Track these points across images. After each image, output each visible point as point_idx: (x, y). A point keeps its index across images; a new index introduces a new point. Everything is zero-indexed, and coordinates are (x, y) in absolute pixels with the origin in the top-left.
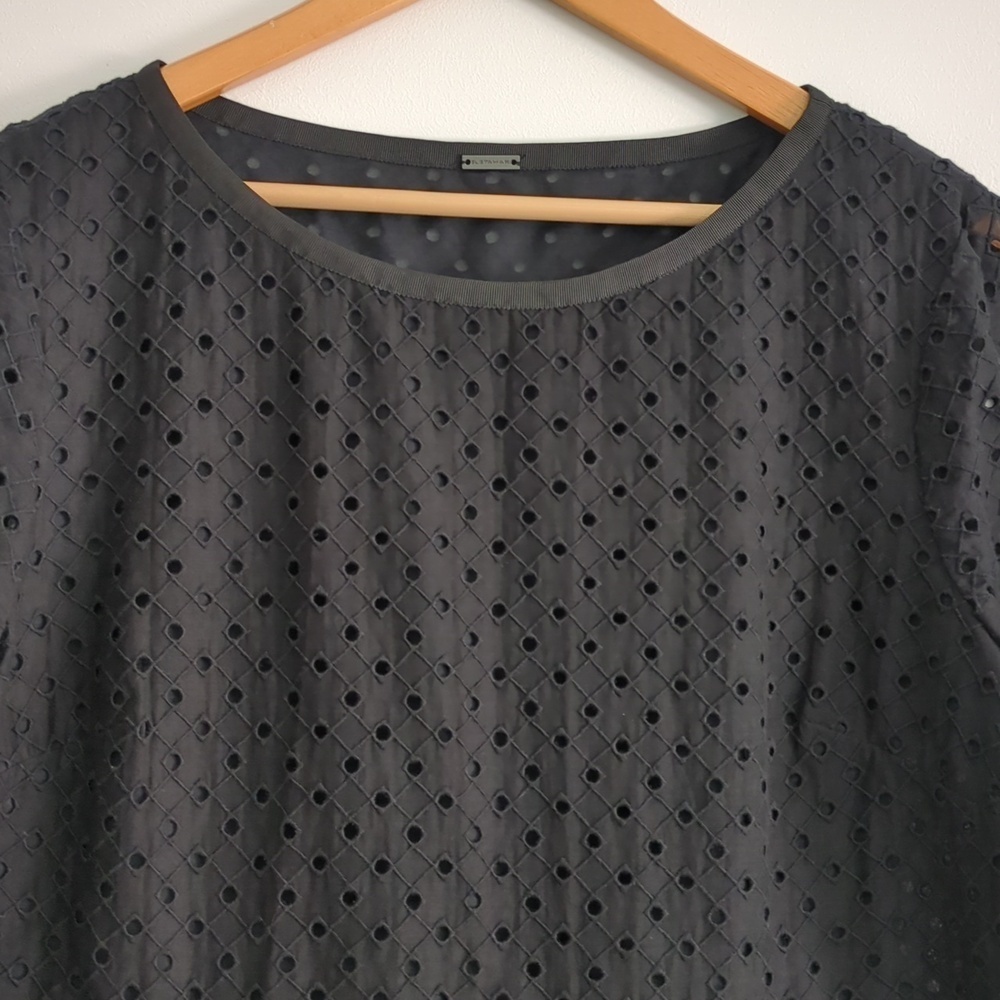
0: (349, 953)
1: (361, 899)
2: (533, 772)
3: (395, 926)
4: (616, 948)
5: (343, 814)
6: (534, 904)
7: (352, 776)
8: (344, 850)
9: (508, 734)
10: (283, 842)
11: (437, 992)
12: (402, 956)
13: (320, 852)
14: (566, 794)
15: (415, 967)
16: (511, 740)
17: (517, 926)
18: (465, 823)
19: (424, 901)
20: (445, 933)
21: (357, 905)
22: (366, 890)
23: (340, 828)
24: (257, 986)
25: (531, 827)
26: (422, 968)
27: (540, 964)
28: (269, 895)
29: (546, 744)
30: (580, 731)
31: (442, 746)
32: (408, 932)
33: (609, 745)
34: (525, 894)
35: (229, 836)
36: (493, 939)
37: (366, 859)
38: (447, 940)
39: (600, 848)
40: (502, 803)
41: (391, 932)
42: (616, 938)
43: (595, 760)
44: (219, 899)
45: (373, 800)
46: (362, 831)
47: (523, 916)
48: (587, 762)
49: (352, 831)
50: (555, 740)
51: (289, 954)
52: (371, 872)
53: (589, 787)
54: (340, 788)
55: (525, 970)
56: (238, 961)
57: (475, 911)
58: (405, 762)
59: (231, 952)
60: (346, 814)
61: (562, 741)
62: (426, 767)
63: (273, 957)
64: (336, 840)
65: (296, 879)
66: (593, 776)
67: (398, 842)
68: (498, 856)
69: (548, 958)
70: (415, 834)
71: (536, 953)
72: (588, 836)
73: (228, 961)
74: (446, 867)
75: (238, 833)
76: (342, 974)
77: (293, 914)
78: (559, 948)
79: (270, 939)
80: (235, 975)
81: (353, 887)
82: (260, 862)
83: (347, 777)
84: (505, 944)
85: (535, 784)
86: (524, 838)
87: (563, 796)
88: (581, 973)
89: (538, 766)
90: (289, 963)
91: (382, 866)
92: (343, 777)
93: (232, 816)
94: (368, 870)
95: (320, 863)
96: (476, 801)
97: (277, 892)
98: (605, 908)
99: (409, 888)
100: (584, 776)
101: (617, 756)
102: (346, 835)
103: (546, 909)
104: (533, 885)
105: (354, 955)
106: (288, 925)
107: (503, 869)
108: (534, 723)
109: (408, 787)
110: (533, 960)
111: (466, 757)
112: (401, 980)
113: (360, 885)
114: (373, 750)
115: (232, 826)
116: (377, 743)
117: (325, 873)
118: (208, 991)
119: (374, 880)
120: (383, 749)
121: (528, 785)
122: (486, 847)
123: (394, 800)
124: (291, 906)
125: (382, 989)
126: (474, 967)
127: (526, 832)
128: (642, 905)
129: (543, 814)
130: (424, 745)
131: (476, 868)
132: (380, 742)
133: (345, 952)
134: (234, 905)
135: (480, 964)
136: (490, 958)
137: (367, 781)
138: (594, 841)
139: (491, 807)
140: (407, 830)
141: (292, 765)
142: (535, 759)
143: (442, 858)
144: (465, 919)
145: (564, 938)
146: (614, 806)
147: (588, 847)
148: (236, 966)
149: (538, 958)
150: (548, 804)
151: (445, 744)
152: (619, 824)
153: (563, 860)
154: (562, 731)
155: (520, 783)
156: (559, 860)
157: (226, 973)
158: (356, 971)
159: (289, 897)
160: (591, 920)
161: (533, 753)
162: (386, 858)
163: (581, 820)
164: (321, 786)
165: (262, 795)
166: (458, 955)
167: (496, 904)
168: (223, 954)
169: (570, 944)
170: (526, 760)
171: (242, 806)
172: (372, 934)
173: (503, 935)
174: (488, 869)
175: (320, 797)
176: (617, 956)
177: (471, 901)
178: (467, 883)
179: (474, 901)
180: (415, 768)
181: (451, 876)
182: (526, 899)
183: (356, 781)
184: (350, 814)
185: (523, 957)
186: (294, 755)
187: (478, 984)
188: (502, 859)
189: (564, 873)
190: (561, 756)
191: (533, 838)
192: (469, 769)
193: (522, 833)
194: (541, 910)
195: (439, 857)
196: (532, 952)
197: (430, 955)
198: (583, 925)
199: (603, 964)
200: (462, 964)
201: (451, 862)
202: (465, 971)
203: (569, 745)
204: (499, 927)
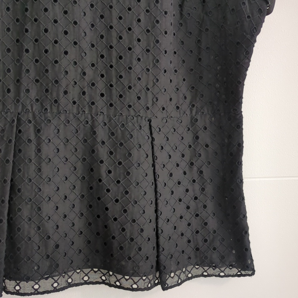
0: (46, 68)
1: (50, 51)
2: (102, 17)
3: (60, 60)
4: (127, 69)
5: (43, 25)
6: (102, 56)
7: (46, 13)
8: (44, 37)
9: (94, 5)
10: (25, 34)
11: (73, 81)
12: (63, 69)
13: (36, 37)
14: (112, 23)
15: (67, 72)
16: (95, 6)
17: (97, 63)
18: (81, 31)
19: (69, 53)
20: (75, 63)
21: (48, 53)
22: (51, 48)
23: (43, 30)
24: (18, 78)
25: (102, 34)
26: (69, 73)
27: (104, 74)
28: (21, 50)
29: (106, 8)
30: (117, 4)
31: (74, 6)
32: (64, 62)
33: (125, 8)
34: (100, 54)
35: (7, 33)
36: (90, 66)
37: (51, 39)
38: (76, 66)
39: (122, 39)
40: (93, 26)
41: (59, 61)
42: (127, 67)
43: (121, 13)
44: (5, 52)
45: (53, 21)
46: (49, 31)
47: (99, 60)
48: (119, 14)
49: (46, 31)
50: (109, 6)
51: (28, 68)
52: (53, 43)
53: (119, 22)
54: (42, 17)
55: (100, 75)
56: (12, 71)
57: (85, 57)
58: (62, 10)
59: (10, 68)
60: (44, 25)
61: (111, 7)
62: (69, 12)
63: (23, 69)
64: (41, 33)
65: (29, 45)
66: (120, 18)
67: (61, 35)
68: (91, 42)
69: (107, 73)
70: (66, 33)
71: (103, 71)
72: (119, 36)
73: (9, 70)
74: (75, 43)
75: (10, 32)
76: (45, 74)
77: (28, 56)
78: (110, 69)
79: (22, 64)
80: (11, 74)
81: (47, 48)
82: (18, 41)
83: (44, 14)
84: (93, 68)
85: (103, 20)
86: (99, 37)
87: (111, 24)
88: (116, 77)
89: (104, 15)
90: (28, 71)
91: (56, 42)
92: (43, 13)
93: (8, 27)
94: (51, 43)
95: (36, 40)
96: (85, 23)
97: (23, 49)
98: (124, 58)
99: (64, 49)
100: (118, 18)
101: (128, 12)
102: (45, 32)
103: (106, 58)
104: (102, 51)
105: (48, 68)
106: (27, 61)
107: (93, 46)
108: (102, 1)
109: (63, 18)
110: (102, 73)
111: (81, 10)
112: (62, 76)
113: (49, 47)
114: (52, 5)
115: (8, 30)
116: (54, 4)
117: (38, 44)
118: (3, 79)
119: (53, 46)
120: (55, 6)
121: (100, 20)
122: (88, 39)
123: (59, 22)
124: (28, 54)
125: (57, 79)
126: (84, 74)
127: (100, 35)
128: (135, 57)
129: (105, 29)
130: (68, 5)
131: (85, 44)
132: (55, 3)
133: (45, 67)
134: (10, 54)
135: (86, 73)
136: (89, 72)
137: (50, 15)
138: (121, 38)
139: (89, 27)
140: (63, 31)
141: (27, 10)
142: (103, 13)
143: (74, 40)
144: (82, 60)
145: (111, 66)
146: (127, 27)
147: (118, 39)
148: (11, 72)
149: (104, 72)
150: (107, 27)
151: (75, 5)
152: (128, 33)
153: (111, 43)
154: (111, 4)
155: (98, 20)
156: (110, 43)
157: (8, 74)
158: (48, 73)
159: (27, 51)
160: (119, 61)
161: (102, 11)
162: (57, 39)
163: (117, 31)
164: (36, 17)
165: (18, 20)
166: (80, 70)
167: (90, 57)
168: (7, 68)
169: (113, 68)
170: (100, 13)
171: (11, 24)
172: (53, 62)
173: (93, 65)
174: (89, 45)
175: (36, 20)
176: (127, 72)
177: (83, 54)
178: (82, 49)
179: (84, 54)
180: (66, 12)
181: (77, 46)
182: (100, 55)
183: (47, 15)
184: (45, 25)
185: (99, 72)
186: (27, 7)
187: (86, 79)
188: (93, 43)
189: (111, 47)
190: (111, 12)
191: (102, 37)
192: (83, 14)
193: (99, 35)
194: (105, 58)
195: (73, 40)
196: (102, 71)
197: (71, 69)
198: (117, 63)
199: (123, 74)
200: (81, 73)
201: (77, 42)
202: (82, 75)
203: (113, 8)
204: (92, 63)
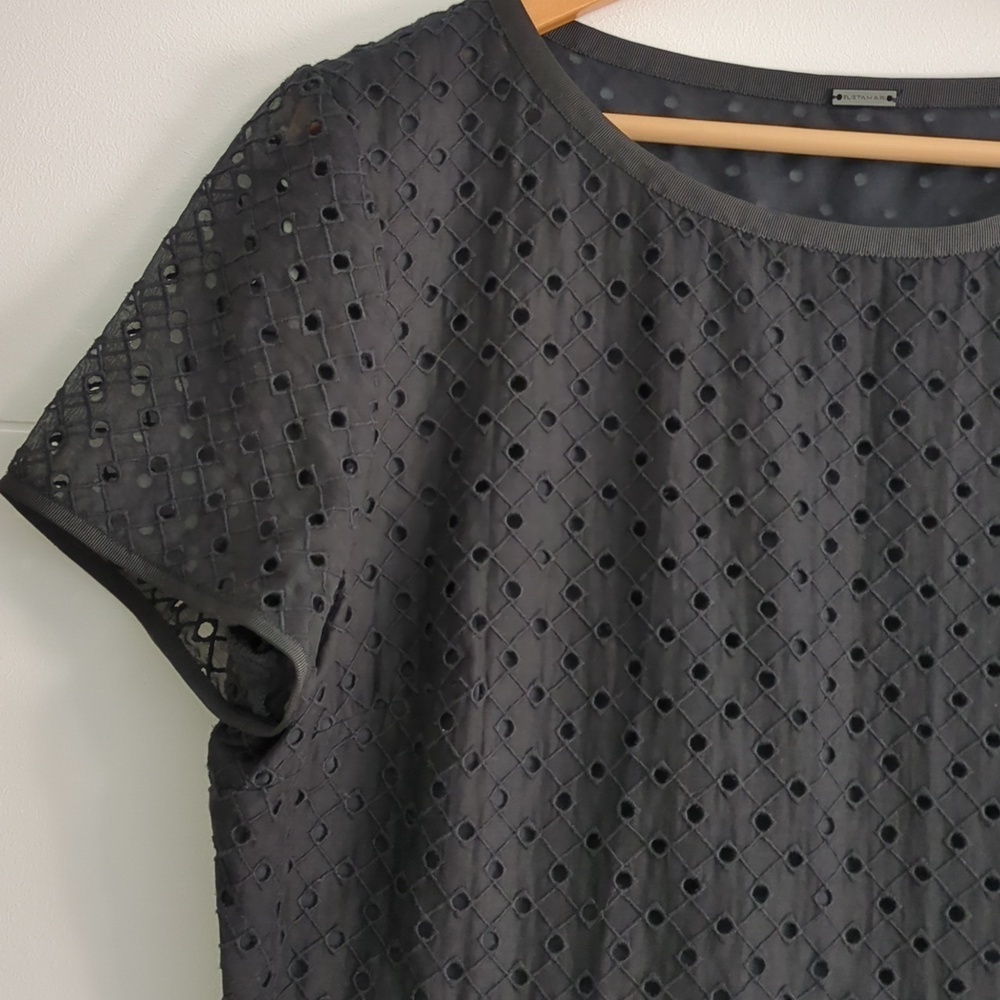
0: (689, 944)
1: (704, 887)
2: (891, 763)
3: (741, 920)
4: (980, 959)
5: (687, 795)
6: (888, 905)
7: (698, 755)
8: (687, 834)
9: (865, 720)
10: (620, 822)
11: (781, 994)
12: (746, 952)
13: (660, 835)
14: (928, 788)
15: (760, 965)
16: (868, 726)
17: (869, 929)
18: (818, 814)
19: (771, 895)
20: (792, 930)
21: (699, 894)
22: (709, 877)
23: (684, 810)
24: (587, 973)
25: (888, 822)
26: (767, 967)
27: (894, 971)
28: (603, 876)
29: (908, 733)
30: (946, 721)
31: (796, 729)
32: (754, 927)
33: (978, 738)
34: (879, 894)
35: (561, 811)
36: (842, 940)
37: (710, 845)
38: (794, 938)
39: (966, 848)
40: (856, 794)
41: (735, 925)
42: (981, 949)
43: (962, 754)
44: (548, 877)
45: (720, 781)
46: (706, 815)
47: (876, 917)
48: (953, 755)
49: (696, 814)
50: (918, 730)
51: (623, 941)
52: (715, 858)
53: (954, 783)
54: (685, 767)
55: (877, 975)
56: (567, 945)
57: (826, 909)
58: (755, 742)
59: (559, 934)
60: (691, 795)
61: (926, 731)
62: (777, 751)
63: (607, 942)
64: (679, 822)
65: (633, 860)
66: (959, 770)
67: (746, 831)
68: (851, 851)
69: (903, 968)
70: (764, 822)
71: (889, 959)
72: (951, 835)
73: (557, 945)
74: (796, 859)
75: (570, 809)
76: (681, 967)
77: (628, 898)
78: (917, 956)
79: (603, 925)
80: (564, 958)
81: (696, 874)
82: (594, 841)
83: (692, 756)
84: (856, 947)
85: (894, 775)
86: (879, 834)
87: (926, 791)
88: (940, 985)
89: (898, 756)
90: (623, 951)
91: (728, 854)
92: (688, 755)
93: (564, 790)
94: (712, 857)
95: (659, 846)
96: (829, 788)
97: (613, 874)
98: (969, 915)
99: (756, 879)
100: (950, 770)
101: (987, 751)
102: (690, 818)
103: (902, 912)
104: (888, 884)
105: (693, 947)
106: (623, 915)
107: (855, 866)
108: (895, 710)
109: (757, 771)
110: (886, 965)
111: (821, 742)
112: (745, 979)
113: (704, 872)
114: (721, 728)
115: (565, 801)
116: (727, 721)
117: (665, 857)
118: (535, 974)
119: (719, 868)
120: (732, 728)
121: (885, 775)
122: (838, 841)
123: (742, 784)
124: (627, 890)
125: (724, 986)
126: (822, 969)
127: (882, 827)
129: (902, 808)
130: (776, 726)
131: (827, 862)
132: (730, 721)
133: (684, 943)
134: (564, 885)
135: (829, 965)
136: (839, 959)
137: (714, 760)
138: (959, 841)
139: (844, 797)
140: (755, 816)
141: (632, 739)
142: (895, 749)
143: (792, 850)
144: (814, 917)
145: (921, 944)
146: (983, 804)
147: (951, 847)
148: (564, 950)
149: (892, 963)
150: (908, 799)
151: (800, 727)
152: (987, 825)
153: (923, 860)
154: (927, 720)
155: (876, 775)
156: (917, 860)
157: (555, 956)
158: (695, 965)
159: (625, 880)
160: (952, 926)
161: (892, 742)
162: (731, 845)
163: (944, 817)
164: (664, 764)
165: (598, 770)
166: (806, 955)
167: (847, 904)
168: (551, 936)
169: (928, 952)
170: (884, 750)
171: (576, 779)
172: (715, 925)
173: (854, 936)
174: (840, 864)
175: (662, 776)
176: (980, 968)
177: (821, 898)
178: (818, 878)
179: (825, 897)
180: (766, 751)
181: (801, 870)
182: (880, 899)
183: (702, 760)
184: (694, 796)
185: (875, 962)
186: (634, 729)
187: (825, 988)
188: (855, 855)
189: (923, 874)
190: (923, 747)
191: (889, 834)
192: (824, 755)
193: (878, 827)
194: (896, 912)
195: (788, 848)
196: (886, 957)
197: (776, 953)
198: (944, 931)
199: (964, 975)
200: (810, 964)
201: (802, 854)
202: (813, 972)
203: (934, 736)
204: (850, 927)
